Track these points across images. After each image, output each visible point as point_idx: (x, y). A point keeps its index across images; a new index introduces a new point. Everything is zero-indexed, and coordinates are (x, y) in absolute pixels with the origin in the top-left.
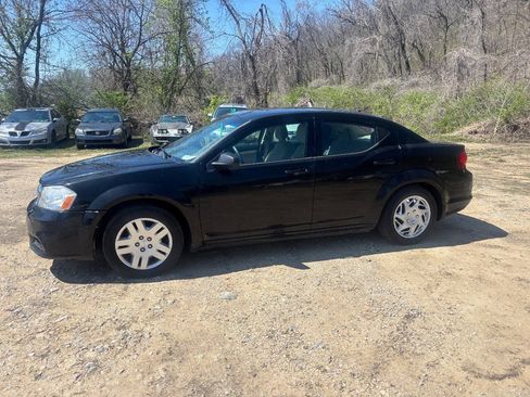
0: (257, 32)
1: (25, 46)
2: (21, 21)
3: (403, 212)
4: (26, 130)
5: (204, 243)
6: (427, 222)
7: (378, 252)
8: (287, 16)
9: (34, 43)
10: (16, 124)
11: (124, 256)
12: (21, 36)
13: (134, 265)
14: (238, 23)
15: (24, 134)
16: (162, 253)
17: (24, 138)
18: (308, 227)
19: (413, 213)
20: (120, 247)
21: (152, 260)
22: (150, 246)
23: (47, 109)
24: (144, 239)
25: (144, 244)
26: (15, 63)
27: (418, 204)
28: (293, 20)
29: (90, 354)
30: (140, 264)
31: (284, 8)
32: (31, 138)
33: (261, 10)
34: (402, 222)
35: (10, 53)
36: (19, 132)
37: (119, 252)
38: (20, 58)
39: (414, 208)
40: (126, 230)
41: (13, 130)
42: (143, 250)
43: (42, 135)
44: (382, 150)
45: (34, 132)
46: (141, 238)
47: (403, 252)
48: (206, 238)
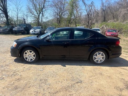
0: (90, 8)
1: (40, 13)
2: (40, 8)
3: (96, 56)
4: (35, 31)
5: (43, 57)
6: (104, 59)
7: (88, 65)
8: (103, 4)
9: (42, 13)
10: (34, 30)
11: (26, 58)
12: (39, 11)
13: (27, 60)
14: (86, 6)
15: (34, 32)
16: (34, 58)
17: (35, 33)
18: (69, 57)
19: (99, 56)
20: (25, 56)
21: (31, 60)
22: (31, 57)
23: (40, 27)
24: (30, 55)
25: (30, 56)
26: (38, 17)
27: (101, 54)
28: (104, 5)
29: (4, 76)
30: (29, 60)
31: (102, 2)
32: (36, 33)
33: (92, 3)
34: (96, 58)
35: (37, 15)
36: (34, 31)
37: (25, 57)
38: (39, 16)
39: (100, 55)
40: (26, 52)
41: (33, 31)
42: (29, 57)
43: (38, 32)
44: (91, 39)
45: (37, 31)
46: (29, 54)
47: (95, 66)
48: (43, 56)
